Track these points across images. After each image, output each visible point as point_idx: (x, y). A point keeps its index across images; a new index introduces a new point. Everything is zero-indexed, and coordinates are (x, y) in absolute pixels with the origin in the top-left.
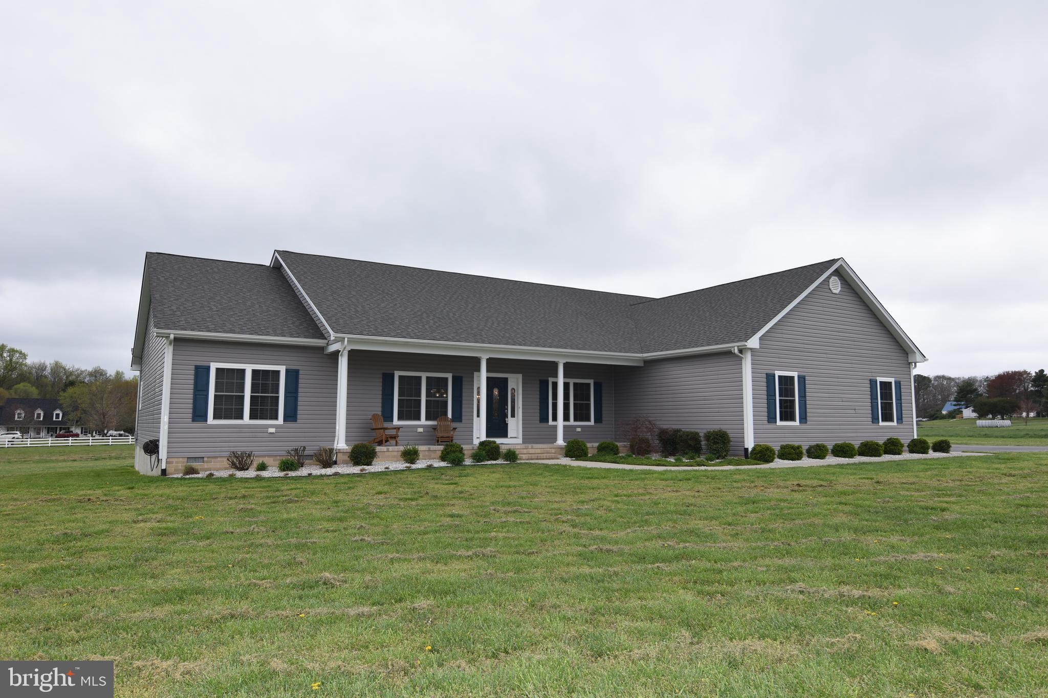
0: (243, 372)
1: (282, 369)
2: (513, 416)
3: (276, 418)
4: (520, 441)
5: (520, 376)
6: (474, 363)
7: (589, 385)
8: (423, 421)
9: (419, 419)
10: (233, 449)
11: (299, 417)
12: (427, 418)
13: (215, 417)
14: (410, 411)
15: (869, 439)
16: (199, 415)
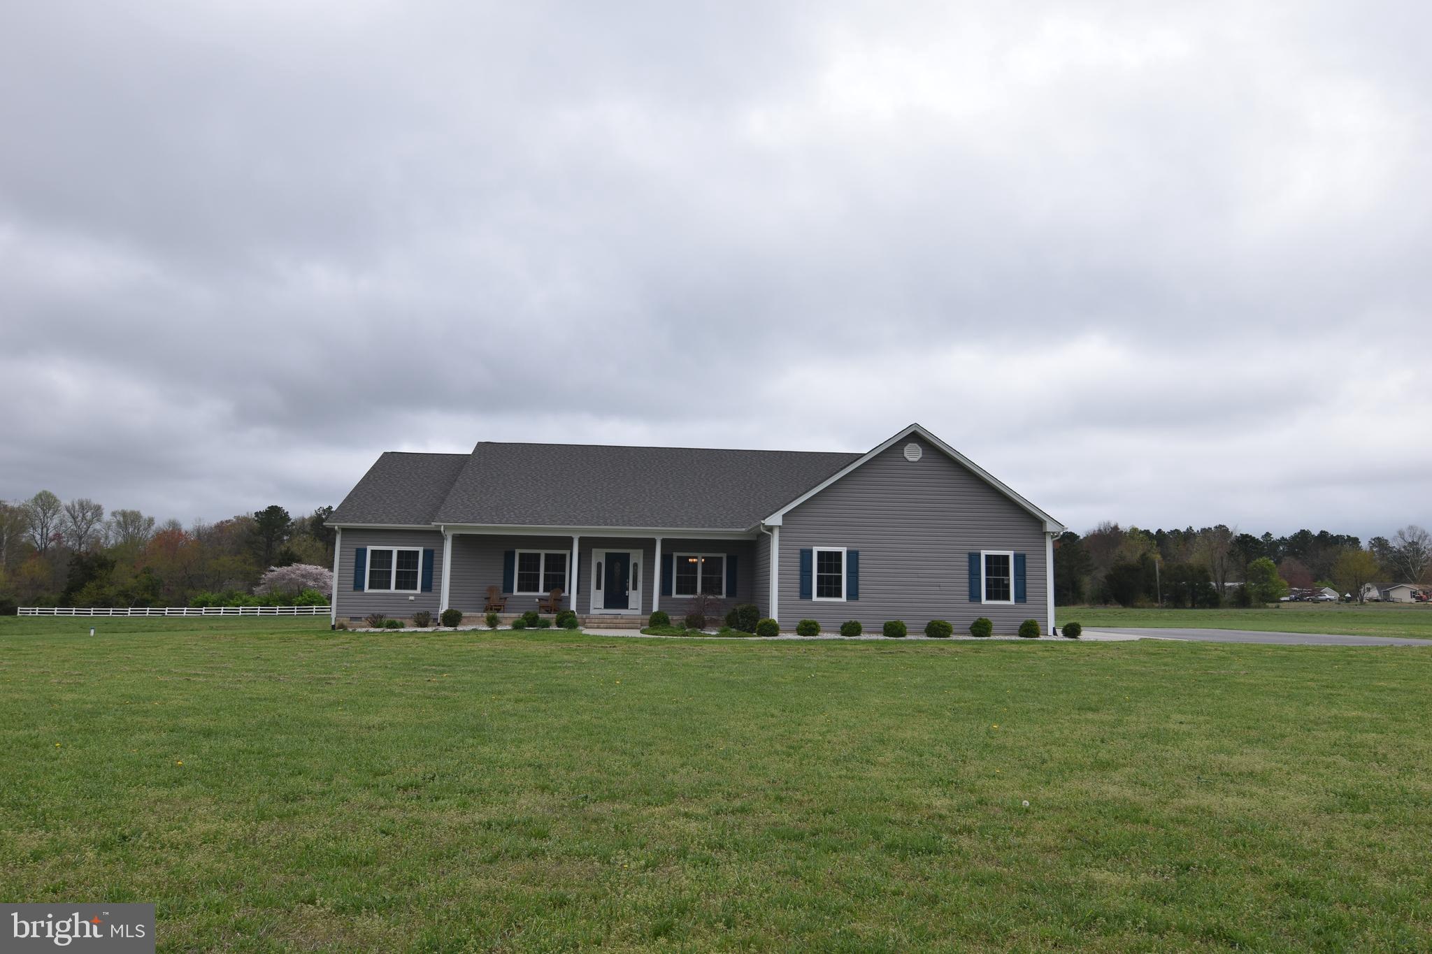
0: (391, 552)
1: (421, 550)
2: (635, 588)
3: (416, 589)
4: (639, 612)
5: (641, 551)
6: (567, 542)
7: (721, 558)
8: (541, 593)
9: (537, 590)
10: (372, 612)
11: (433, 587)
12: (545, 591)
13: (370, 587)
14: (529, 583)
15: (937, 619)
16: (359, 586)
